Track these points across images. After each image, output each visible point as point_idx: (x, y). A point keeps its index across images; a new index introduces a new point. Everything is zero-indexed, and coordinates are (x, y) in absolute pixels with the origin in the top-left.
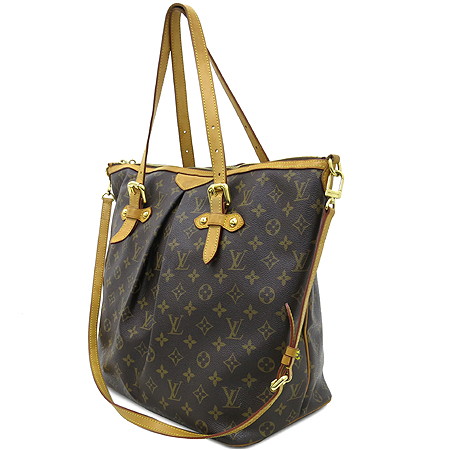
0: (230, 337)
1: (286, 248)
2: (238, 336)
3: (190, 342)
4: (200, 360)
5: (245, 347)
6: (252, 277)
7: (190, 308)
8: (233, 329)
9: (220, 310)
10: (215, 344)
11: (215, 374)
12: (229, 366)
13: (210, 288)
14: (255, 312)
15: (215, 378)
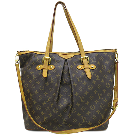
0: (99, 99)
1: (109, 72)
2: (102, 98)
3: (87, 103)
4: (91, 107)
5: (104, 100)
6: (103, 81)
7: (86, 93)
8: (100, 97)
9: (95, 92)
10: (95, 102)
11: (98, 110)
12: (101, 107)
13: (91, 86)
14: (105, 90)
15: (98, 111)
